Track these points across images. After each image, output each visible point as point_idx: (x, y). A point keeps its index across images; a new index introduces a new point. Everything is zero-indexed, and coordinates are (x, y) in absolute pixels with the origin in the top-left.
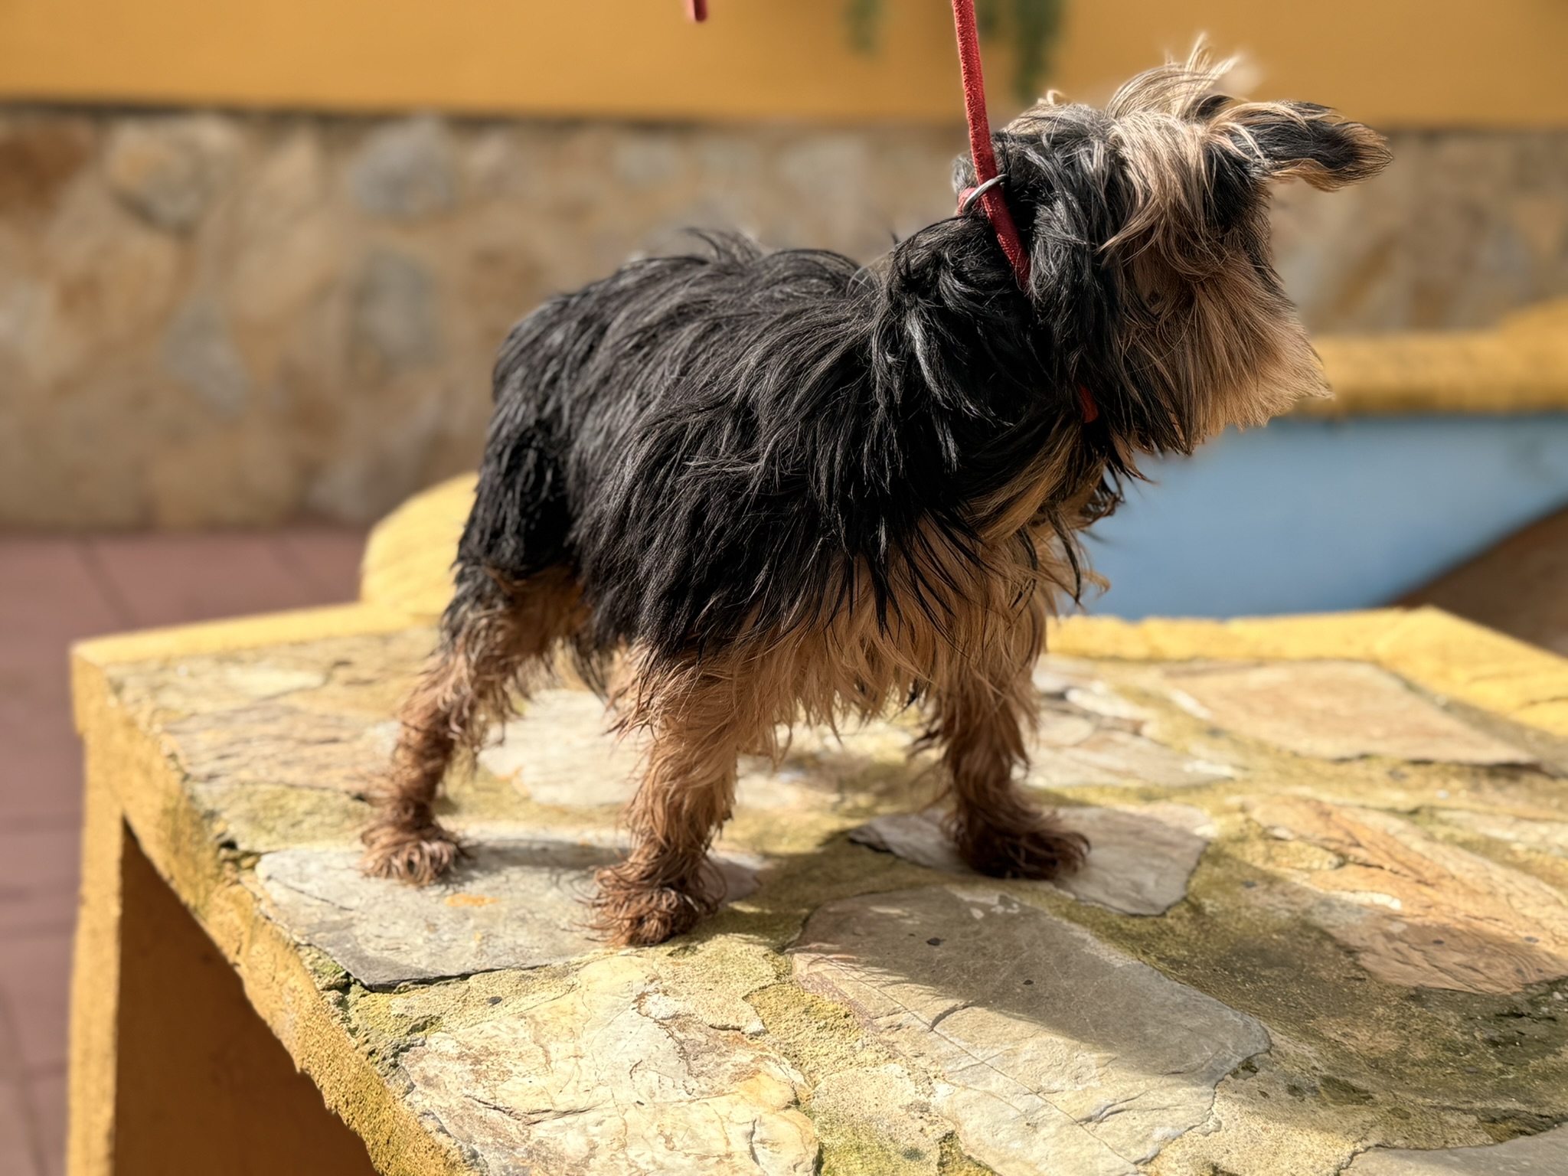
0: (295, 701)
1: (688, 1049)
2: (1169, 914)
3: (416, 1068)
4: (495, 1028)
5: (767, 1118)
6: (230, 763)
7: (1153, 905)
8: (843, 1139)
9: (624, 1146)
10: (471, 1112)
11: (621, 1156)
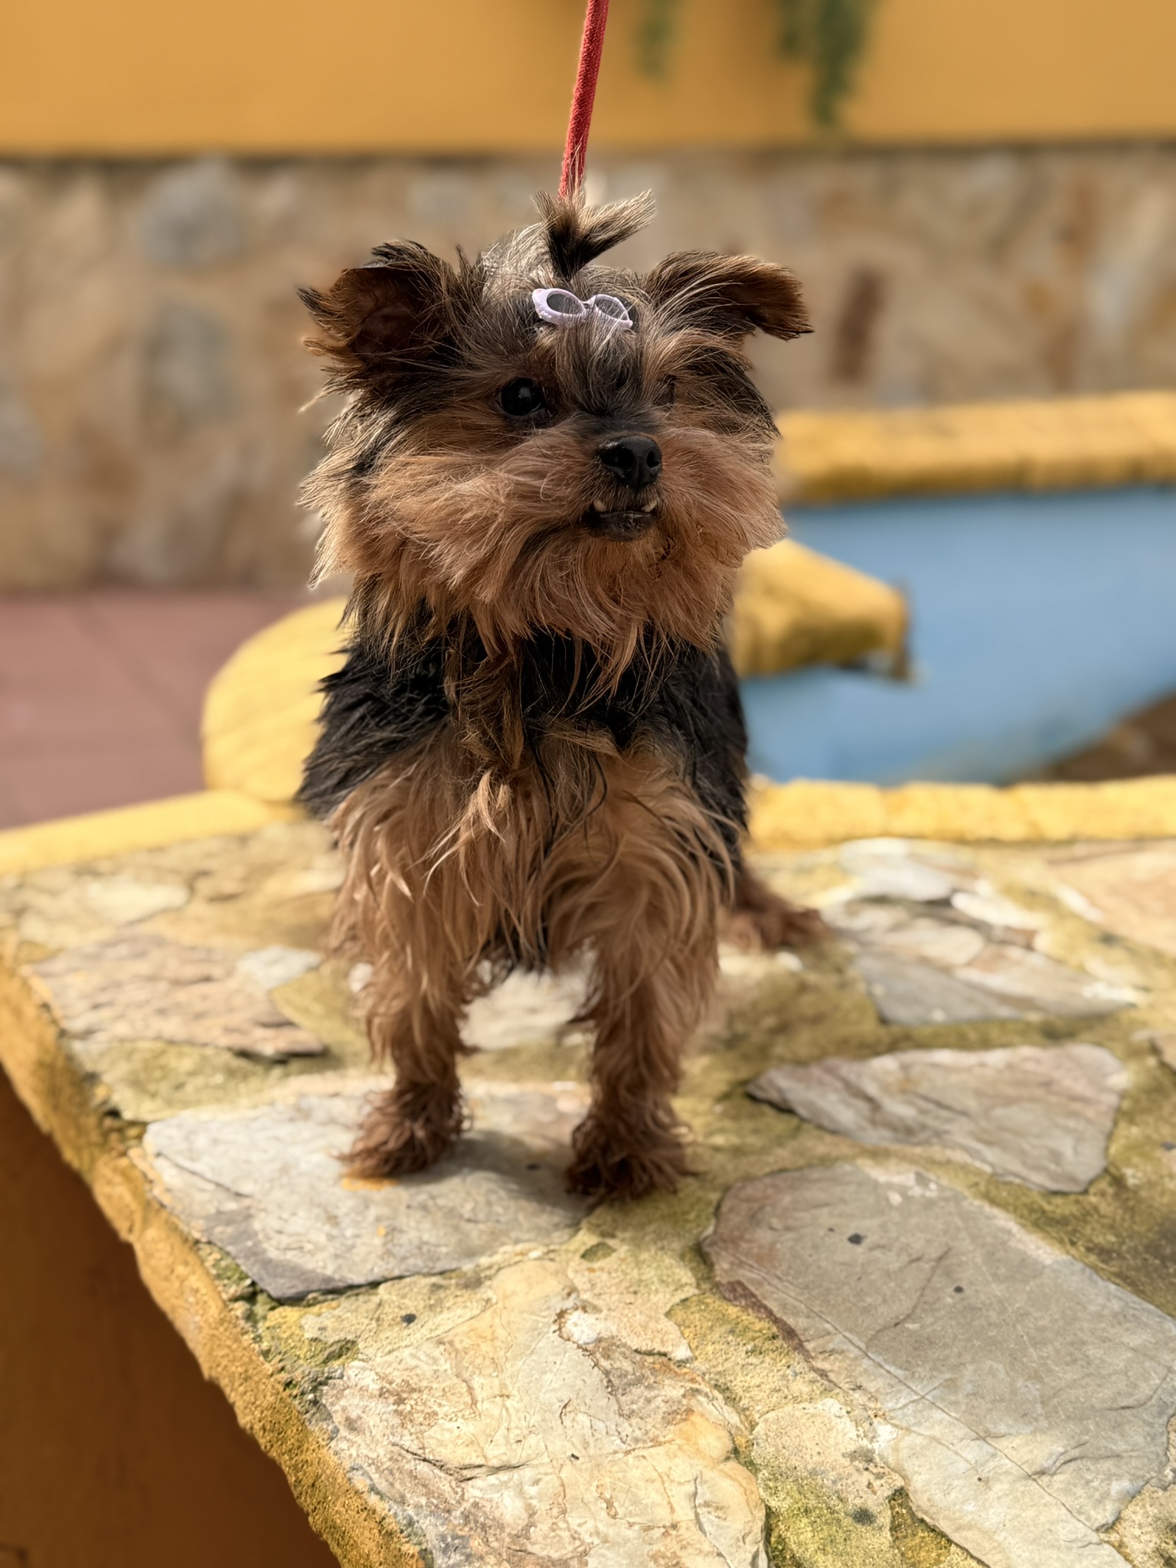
0: (161, 927)
1: (616, 1381)
2: (1092, 1190)
3: (337, 1407)
4: (413, 1356)
5: (708, 1474)
6: (105, 1014)
7: (1074, 1180)
8: (789, 1501)
9: (564, 1512)
10: (401, 1464)
11: (562, 1525)
